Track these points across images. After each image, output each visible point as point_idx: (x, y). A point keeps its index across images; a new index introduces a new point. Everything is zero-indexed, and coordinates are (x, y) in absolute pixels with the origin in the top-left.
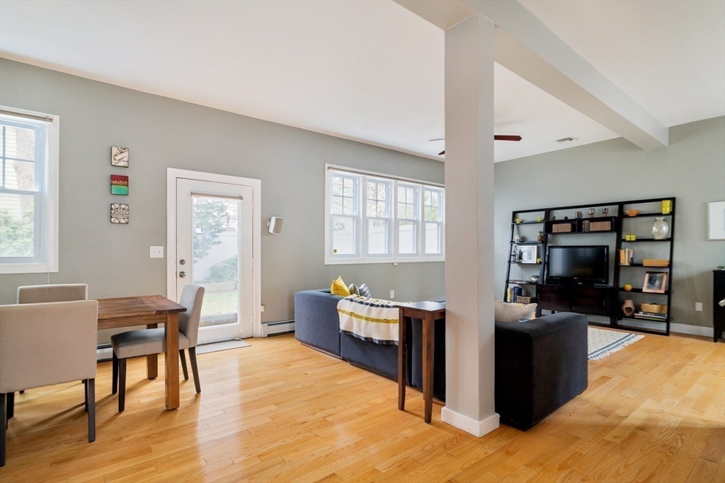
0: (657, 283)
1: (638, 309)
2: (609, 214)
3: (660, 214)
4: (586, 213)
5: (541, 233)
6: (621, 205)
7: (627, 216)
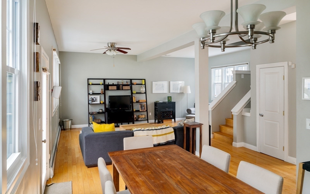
0: (143, 108)
1: (138, 117)
2: (128, 83)
3: (142, 84)
4: (121, 82)
5: (102, 89)
6: (131, 80)
7: (133, 84)
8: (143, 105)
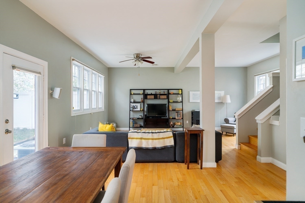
0: (179, 116)
1: (174, 124)
2: (166, 93)
3: (179, 94)
4: (158, 92)
5: (142, 98)
6: (168, 90)
7: (170, 94)
8: (179, 113)
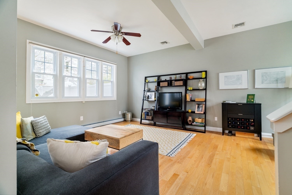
0: (201, 109)
1: (194, 121)
2: (182, 78)
3: (201, 78)
4: (173, 77)
6: (187, 74)
7: (189, 79)
8: (201, 105)
